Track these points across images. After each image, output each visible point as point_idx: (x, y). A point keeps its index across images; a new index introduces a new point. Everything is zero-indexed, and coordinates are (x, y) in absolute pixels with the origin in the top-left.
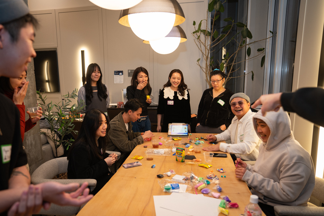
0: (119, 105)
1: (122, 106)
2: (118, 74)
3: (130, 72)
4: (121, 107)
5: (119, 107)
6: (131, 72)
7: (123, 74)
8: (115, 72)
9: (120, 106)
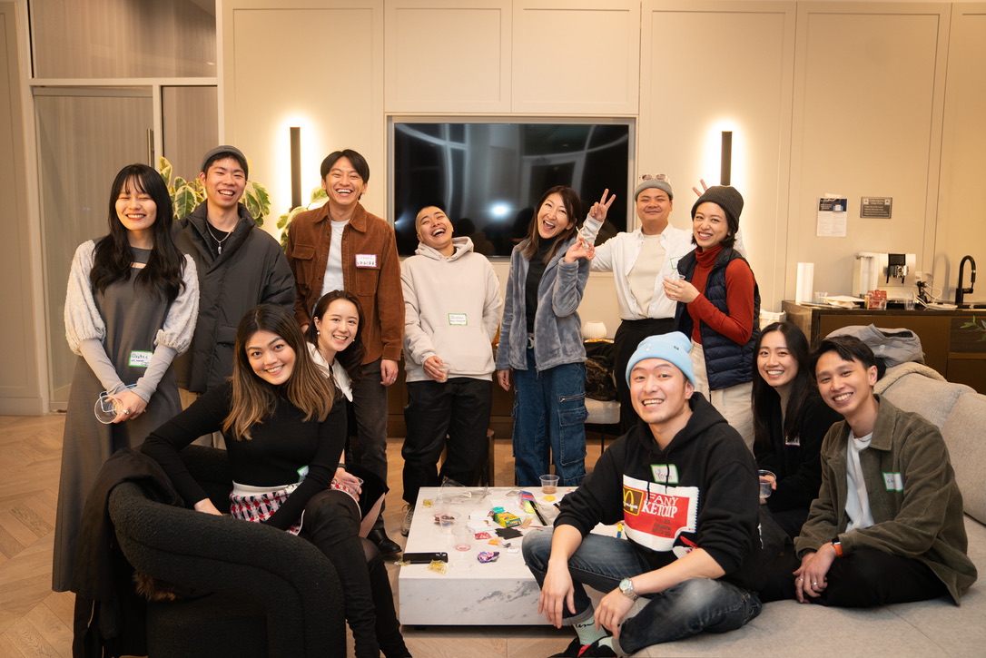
0: (873, 300)
1: (883, 305)
2: (831, 209)
3: (867, 203)
4: (880, 307)
5: (874, 306)
6: (870, 204)
7: (845, 210)
8: (821, 203)
9: (878, 303)
